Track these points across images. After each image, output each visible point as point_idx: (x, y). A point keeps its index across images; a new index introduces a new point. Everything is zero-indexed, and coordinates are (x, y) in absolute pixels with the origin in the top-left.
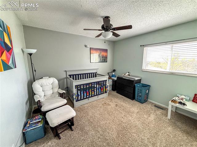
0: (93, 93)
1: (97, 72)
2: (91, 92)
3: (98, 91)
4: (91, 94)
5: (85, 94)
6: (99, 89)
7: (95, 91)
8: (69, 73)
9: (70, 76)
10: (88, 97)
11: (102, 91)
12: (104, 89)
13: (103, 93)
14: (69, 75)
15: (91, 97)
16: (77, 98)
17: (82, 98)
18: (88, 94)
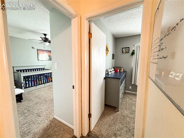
0: (40, 82)
1: (44, 68)
2: (38, 81)
3: (44, 80)
4: (38, 83)
5: (33, 83)
6: (45, 79)
7: (42, 80)
8: (15, 69)
9: (18, 71)
10: (35, 85)
11: (48, 80)
12: (50, 79)
13: (49, 82)
14: (16, 70)
15: (38, 85)
16: (25, 86)
17: (30, 86)
18: (36, 83)
